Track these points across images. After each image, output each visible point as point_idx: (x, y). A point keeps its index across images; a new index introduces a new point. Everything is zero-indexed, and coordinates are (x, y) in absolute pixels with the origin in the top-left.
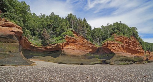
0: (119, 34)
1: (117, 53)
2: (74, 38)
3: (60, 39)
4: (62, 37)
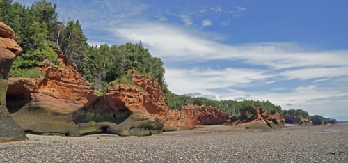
0: (141, 71)
1: (135, 110)
2: (60, 69)
3: (23, 67)
4: (31, 62)
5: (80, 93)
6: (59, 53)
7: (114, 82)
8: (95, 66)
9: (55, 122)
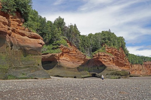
0: (110, 45)
1: (108, 66)
2: (68, 48)
3: (53, 49)
4: (55, 47)
5: (79, 58)
6: (67, 41)
7: (96, 52)
8: (86, 45)
9: (69, 72)
